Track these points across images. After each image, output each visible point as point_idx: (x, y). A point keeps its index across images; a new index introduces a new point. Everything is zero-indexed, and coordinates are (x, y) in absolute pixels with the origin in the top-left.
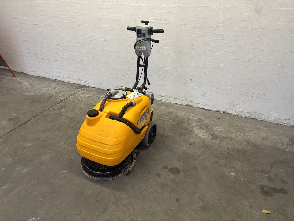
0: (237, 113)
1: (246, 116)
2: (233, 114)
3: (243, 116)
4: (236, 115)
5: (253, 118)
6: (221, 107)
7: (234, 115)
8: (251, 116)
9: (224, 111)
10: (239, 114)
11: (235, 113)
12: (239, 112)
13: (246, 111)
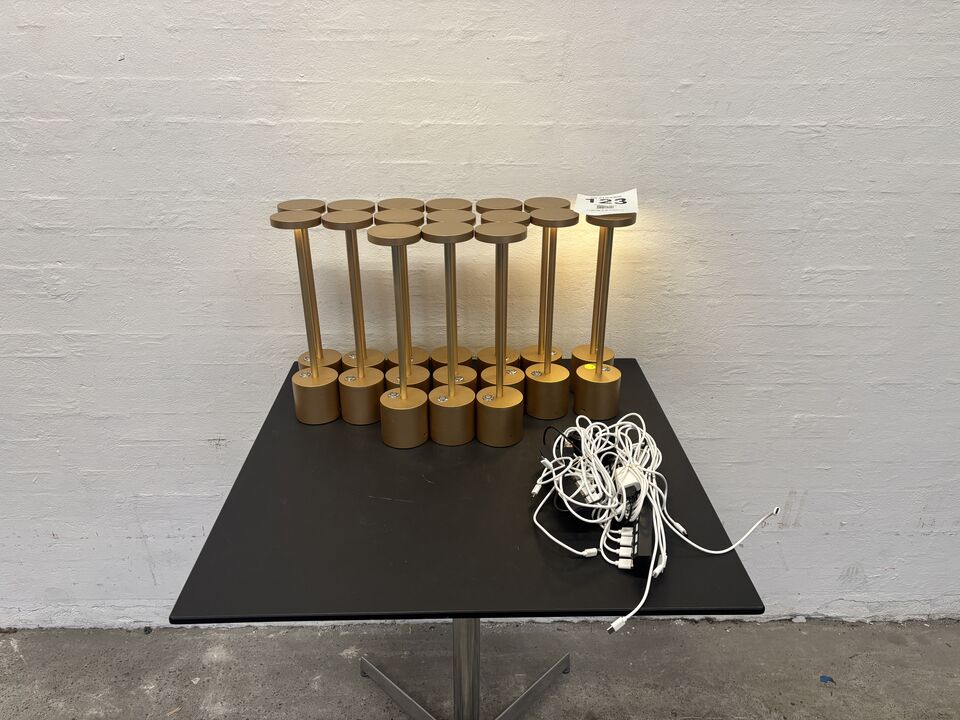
0: (872, 611)
1: (912, 617)
2: (853, 620)
3: (900, 618)
4: (868, 621)
5: (943, 616)
6: (800, 598)
7: (860, 622)
8: (933, 611)
9: (810, 612)
10: (881, 614)
11: (864, 614)
12: (882, 604)
13: (916, 597)
